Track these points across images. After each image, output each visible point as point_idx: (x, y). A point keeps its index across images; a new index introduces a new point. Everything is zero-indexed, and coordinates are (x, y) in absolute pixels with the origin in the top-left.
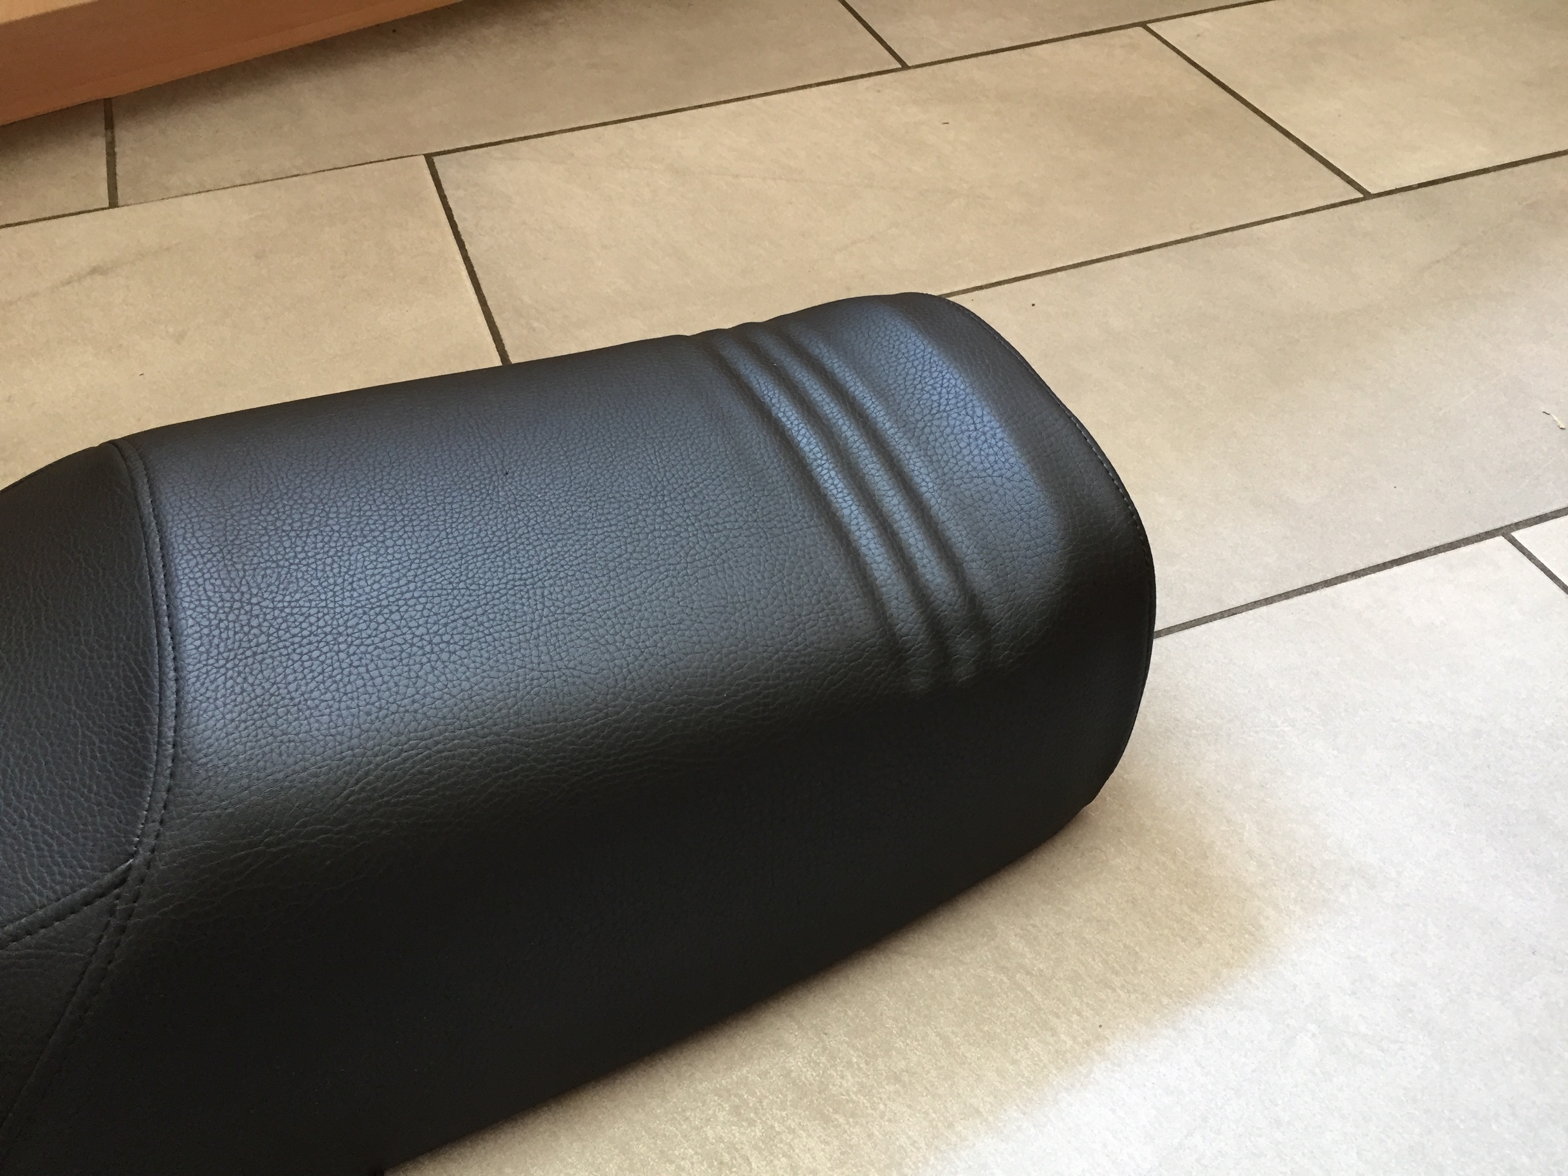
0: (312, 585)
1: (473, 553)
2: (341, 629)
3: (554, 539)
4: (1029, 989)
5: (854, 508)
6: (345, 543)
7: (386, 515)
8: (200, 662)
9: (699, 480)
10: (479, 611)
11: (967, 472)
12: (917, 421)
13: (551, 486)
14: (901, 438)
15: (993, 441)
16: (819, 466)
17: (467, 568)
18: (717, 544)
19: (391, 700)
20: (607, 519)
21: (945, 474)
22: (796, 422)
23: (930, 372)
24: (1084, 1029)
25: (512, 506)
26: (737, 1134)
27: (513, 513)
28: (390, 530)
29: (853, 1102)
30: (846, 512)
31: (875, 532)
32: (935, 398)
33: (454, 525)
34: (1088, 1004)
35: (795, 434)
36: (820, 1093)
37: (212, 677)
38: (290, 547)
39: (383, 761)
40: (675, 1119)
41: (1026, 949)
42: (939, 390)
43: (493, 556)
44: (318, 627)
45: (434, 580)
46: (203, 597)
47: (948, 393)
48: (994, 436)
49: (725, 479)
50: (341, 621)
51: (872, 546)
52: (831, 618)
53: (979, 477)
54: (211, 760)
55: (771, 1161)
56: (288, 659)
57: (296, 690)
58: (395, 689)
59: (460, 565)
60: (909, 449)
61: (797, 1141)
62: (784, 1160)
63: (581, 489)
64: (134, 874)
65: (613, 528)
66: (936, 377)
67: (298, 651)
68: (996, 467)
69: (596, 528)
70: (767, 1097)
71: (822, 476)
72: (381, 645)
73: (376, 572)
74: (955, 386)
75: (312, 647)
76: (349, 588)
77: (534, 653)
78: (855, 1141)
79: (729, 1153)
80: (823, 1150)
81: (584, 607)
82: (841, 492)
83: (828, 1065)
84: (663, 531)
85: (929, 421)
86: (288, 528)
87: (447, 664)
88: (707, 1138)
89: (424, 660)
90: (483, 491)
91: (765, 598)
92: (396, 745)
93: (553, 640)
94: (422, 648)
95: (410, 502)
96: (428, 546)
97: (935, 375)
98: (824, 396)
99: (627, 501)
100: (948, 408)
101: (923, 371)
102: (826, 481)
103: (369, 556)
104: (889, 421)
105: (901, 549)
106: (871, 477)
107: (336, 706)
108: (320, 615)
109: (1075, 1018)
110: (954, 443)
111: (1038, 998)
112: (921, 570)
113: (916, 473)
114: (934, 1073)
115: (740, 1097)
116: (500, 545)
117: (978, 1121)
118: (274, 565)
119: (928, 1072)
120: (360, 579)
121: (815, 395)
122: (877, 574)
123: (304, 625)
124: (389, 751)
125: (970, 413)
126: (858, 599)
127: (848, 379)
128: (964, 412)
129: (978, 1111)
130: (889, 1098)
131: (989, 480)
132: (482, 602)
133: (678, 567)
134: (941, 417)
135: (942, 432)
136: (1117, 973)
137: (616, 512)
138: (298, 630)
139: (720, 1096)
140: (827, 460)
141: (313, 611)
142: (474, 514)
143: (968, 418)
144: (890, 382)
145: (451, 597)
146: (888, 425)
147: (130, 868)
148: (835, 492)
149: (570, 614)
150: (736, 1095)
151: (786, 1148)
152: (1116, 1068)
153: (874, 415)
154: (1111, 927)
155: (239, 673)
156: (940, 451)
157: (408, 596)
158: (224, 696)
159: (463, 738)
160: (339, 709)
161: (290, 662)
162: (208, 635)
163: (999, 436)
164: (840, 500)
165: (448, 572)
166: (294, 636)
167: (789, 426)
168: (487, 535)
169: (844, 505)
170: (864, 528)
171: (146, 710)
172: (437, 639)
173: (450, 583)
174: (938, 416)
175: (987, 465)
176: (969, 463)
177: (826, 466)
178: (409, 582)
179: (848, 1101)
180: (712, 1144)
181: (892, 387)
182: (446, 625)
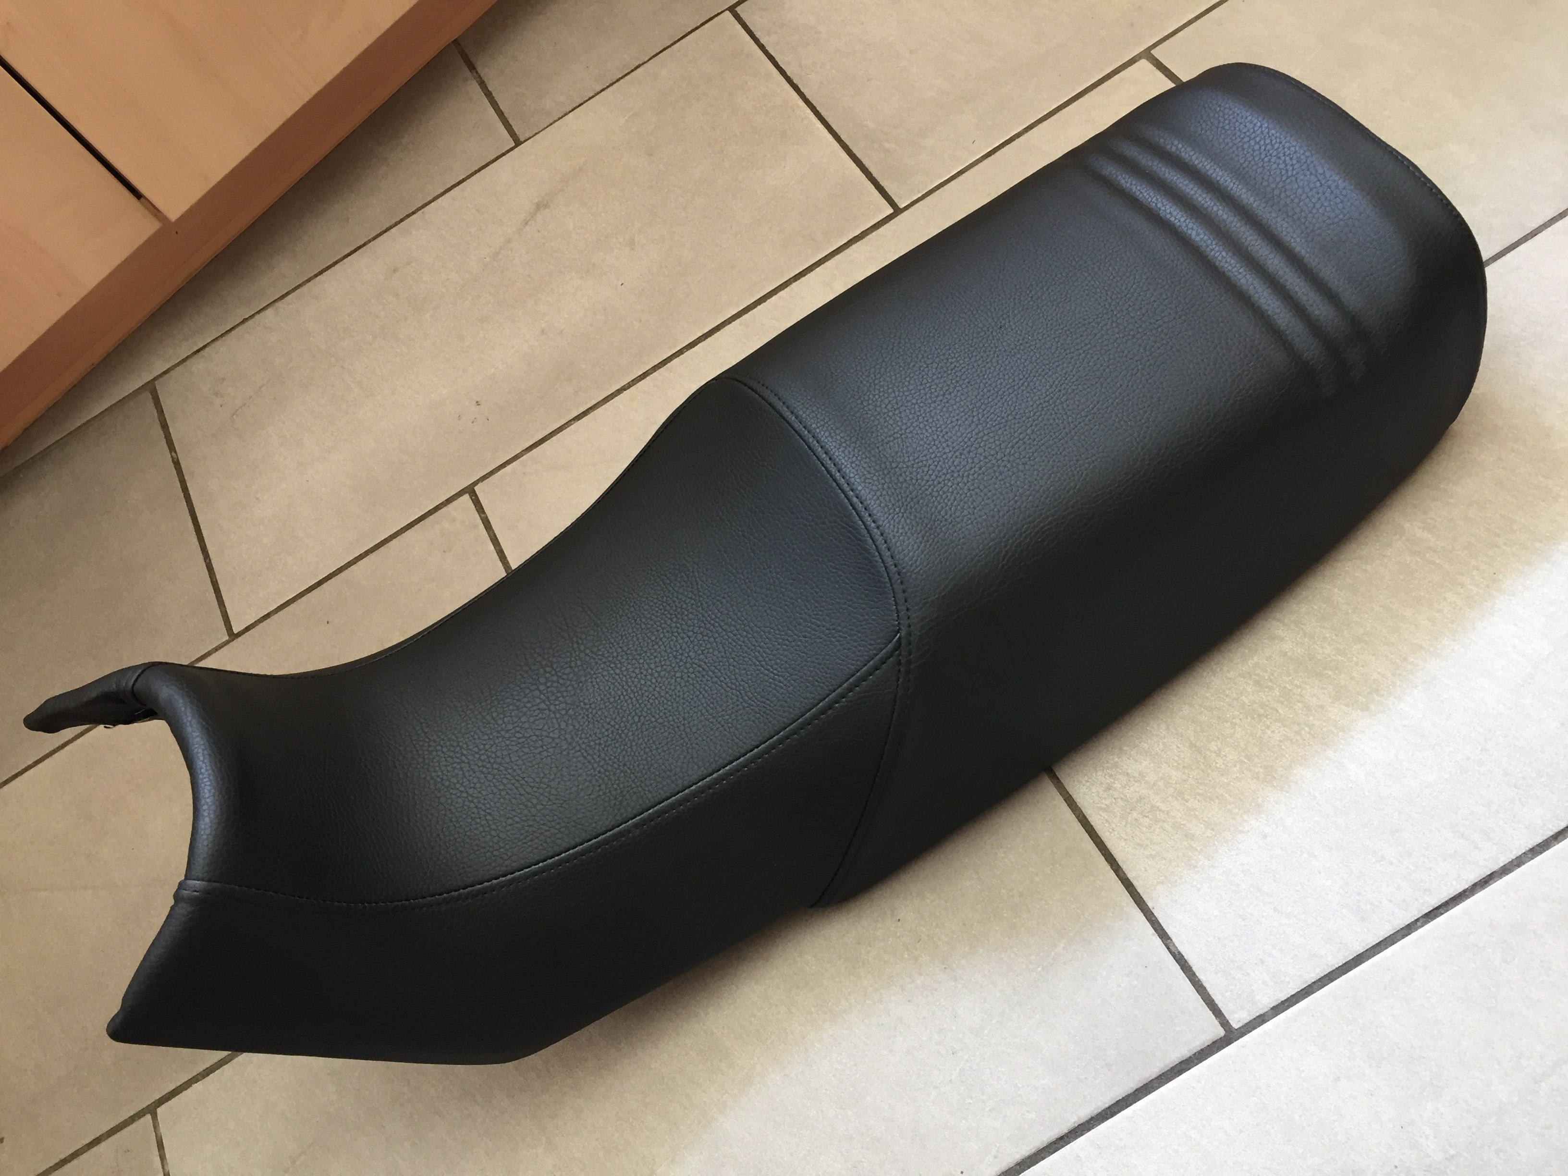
0: (921, 445)
1: (1007, 393)
2: (953, 468)
3: (1054, 366)
4: (1438, 562)
5: (1248, 276)
6: (925, 410)
7: (940, 383)
8: (885, 513)
9: (1132, 290)
10: (1029, 431)
11: (1324, 221)
12: (1273, 189)
13: (1034, 328)
14: (1265, 207)
15: (1338, 192)
16: (1212, 250)
17: (1008, 405)
18: (1163, 336)
19: (1002, 504)
20: (1082, 341)
21: (1307, 228)
22: (1182, 219)
23: (1272, 145)
24: (1483, 578)
25: (1016, 351)
26: (1264, 697)
27: (1019, 356)
28: (948, 392)
29: (1334, 660)
30: (1243, 281)
31: (1269, 290)
32: (1282, 166)
33: (985, 377)
34: (1482, 562)
35: (1185, 229)
36: (1310, 660)
37: (897, 520)
38: (894, 423)
39: (1013, 543)
40: (1219, 697)
41: (1430, 536)
42: (1283, 158)
43: (1020, 391)
44: (939, 471)
45: (992, 419)
46: (865, 473)
47: (1291, 159)
48: (1337, 187)
49: (1150, 284)
50: (950, 463)
51: (1270, 302)
52: (1258, 365)
53: (1333, 223)
54: (921, 569)
55: (1292, 707)
56: (932, 497)
57: (946, 514)
58: (1002, 498)
59: (1003, 404)
60: (1274, 215)
61: (1304, 692)
62: (1299, 704)
63: (1054, 324)
64: (904, 642)
65: (1089, 346)
66: (1278, 148)
67: (935, 490)
68: (1345, 211)
69: (1078, 350)
70: (1275, 671)
71: (1217, 258)
72: (980, 472)
73: (954, 424)
74: (1295, 152)
75: (942, 485)
76: (943, 440)
77: (1075, 449)
78: (1343, 683)
79: (1262, 708)
80: (1324, 693)
81: (1093, 408)
82: (1235, 266)
83: (1311, 643)
84: (1123, 337)
85: (1282, 187)
86: (885, 411)
87: (1025, 472)
88: (1244, 703)
89: (1010, 473)
90: (992, 345)
91: (1208, 365)
92: (1017, 531)
93: (1083, 437)
94: (1005, 466)
95: (949, 368)
96: (976, 396)
97: (1276, 146)
98: (1195, 189)
99: (1090, 323)
100: (1294, 172)
101: (1266, 145)
102: (1220, 261)
103: (944, 415)
104: (1251, 196)
105: (1291, 298)
106: (1252, 247)
107: (973, 517)
108: (936, 463)
109: (1475, 572)
110: (1307, 200)
111: (1446, 566)
112: (1310, 309)
113: (1284, 233)
114: (1384, 631)
115: (1258, 675)
116: (1021, 382)
117: (1423, 653)
118: (892, 439)
119: (1381, 631)
120: (947, 433)
121: (1188, 191)
122: (1279, 322)
123: (930, 472)
124: (1014, 535)
125: (1314, 172)
126: (1273, 346)
127: (1208, 167)
128: (1308, 173)
129: (1421, 647)
130: (1358, 653)
131: (1342, 223)
132: (1029, 425)
133: (1143, 361)
134: (1291, 181)
135: (1295, 193)
136: (1499, 536)
137: (1086, 333)
138: (928, 476)
139: (1244, 678)
140: (1216, 244)
141: (930, 462)
142: (994, 365)
143: (1313, 177)
144: (1242, 161)
145: (1007, 428)
146: (1252, 199)
147: (900, 638)
148: (1230, 268)
149: (1087, 416)
150: (1255, 675)
151: (1298, 698)
152: (1512, 597)
153: (1238, 194)
154: (1488, 506)
155: (910, 513)
156: (1298, 210)
157: (981, 434)
158: (909, 529)
159: (1053, 515)
160: (975, 519)
161: (934, 498)
162: (881, 496)
163: (1341, 186)
164: (1236, 274)
165: (997, 411)
166: (928, 481)
167: (1178, 224)
168: (1010, 377)
169: (1240, 276)
170: (1260, 290)
171: (866, 550)
172: (1011, 458)
173: (1003, 418)
174: (1289, 180)
175: (1338, 212)
176: (1323, 215)
177: (1217, 249)
178: (977, 425)
179: (1331, 661)
180: (1249, 706)
181: (1244, 165)
182: (1013, 447)
